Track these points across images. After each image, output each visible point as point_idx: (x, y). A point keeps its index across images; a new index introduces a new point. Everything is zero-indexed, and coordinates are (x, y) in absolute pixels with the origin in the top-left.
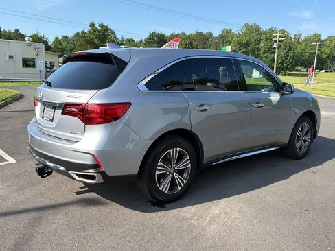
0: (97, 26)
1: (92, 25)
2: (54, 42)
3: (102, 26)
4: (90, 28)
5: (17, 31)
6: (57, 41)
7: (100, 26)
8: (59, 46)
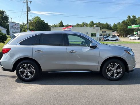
0: (131, 17)
1: (129, 17)
2: (113, 25)
3: (133, 17)
4: (127, 18)
5: (99, 23)
6: (115, 25)
7: (132, 17)
8: (115, 27)
